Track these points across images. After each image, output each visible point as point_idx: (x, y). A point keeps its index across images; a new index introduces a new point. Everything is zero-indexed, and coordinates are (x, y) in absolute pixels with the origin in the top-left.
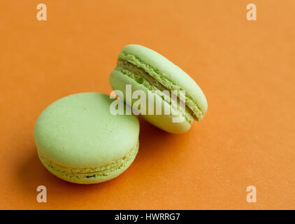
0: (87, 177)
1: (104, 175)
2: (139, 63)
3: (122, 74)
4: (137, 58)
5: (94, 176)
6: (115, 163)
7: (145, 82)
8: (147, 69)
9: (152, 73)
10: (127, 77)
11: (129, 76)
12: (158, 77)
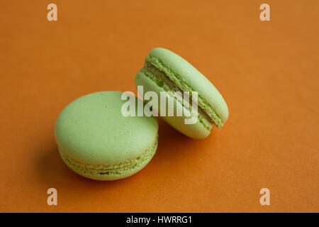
0: (101, 173)
1: (117, 173)
2: (161, 66)
3: (144, 76)
4: (160, 61)
5: (108, 173)
6: (129, 162)
7: (165, 85)
8: (168, 73)
9: (173, 77)
10: (149, 79)
11: (151, 78)
12: (178, 82)
